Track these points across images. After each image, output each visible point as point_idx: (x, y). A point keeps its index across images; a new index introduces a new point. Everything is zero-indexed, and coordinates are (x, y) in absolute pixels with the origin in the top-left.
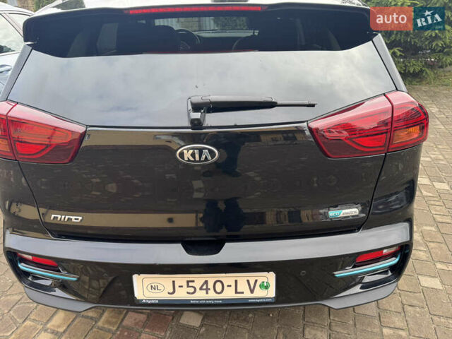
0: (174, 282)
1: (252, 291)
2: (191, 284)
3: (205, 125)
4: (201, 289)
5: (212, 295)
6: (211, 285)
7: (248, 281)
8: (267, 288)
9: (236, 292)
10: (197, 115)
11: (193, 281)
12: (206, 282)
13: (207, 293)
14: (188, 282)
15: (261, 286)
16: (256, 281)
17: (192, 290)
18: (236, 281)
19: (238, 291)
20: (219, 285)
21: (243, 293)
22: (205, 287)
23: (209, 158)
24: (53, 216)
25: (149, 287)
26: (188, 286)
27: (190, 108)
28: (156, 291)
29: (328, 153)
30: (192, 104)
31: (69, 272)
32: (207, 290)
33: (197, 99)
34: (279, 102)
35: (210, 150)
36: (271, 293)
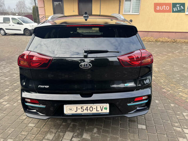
0: (77, 107)
1: (102, 110)
2: (82, 108)
3: (88, 57)
4: (85, 110)
5: (89, 112)
6: (89, 109)
7: (100, 107)
8: (106, 109)
9: (97, 111)
10: (86, 54)
11: (83, 107)
12: (87, 107)
13: (87, 111)
14: (81, 107)
15: (104, 109)
16: (103, 107)
17: (82, 110)
18: (97, 107)
19: (97, 110)
20: (91, 108)
21: (99, 111)
22: (87, 109)
23: (89, 66)
24: (39, 86)
25: (69, 109)
26: (81, 109)
27: (84, 52)
28: (71, 111)
29: (124, 66)
30: (85, 51)
31: (42, 105)
32: (88, 110)
33: (86, 50)
34: (109, 51)
35: (89, 64)
36: (108, 111)
